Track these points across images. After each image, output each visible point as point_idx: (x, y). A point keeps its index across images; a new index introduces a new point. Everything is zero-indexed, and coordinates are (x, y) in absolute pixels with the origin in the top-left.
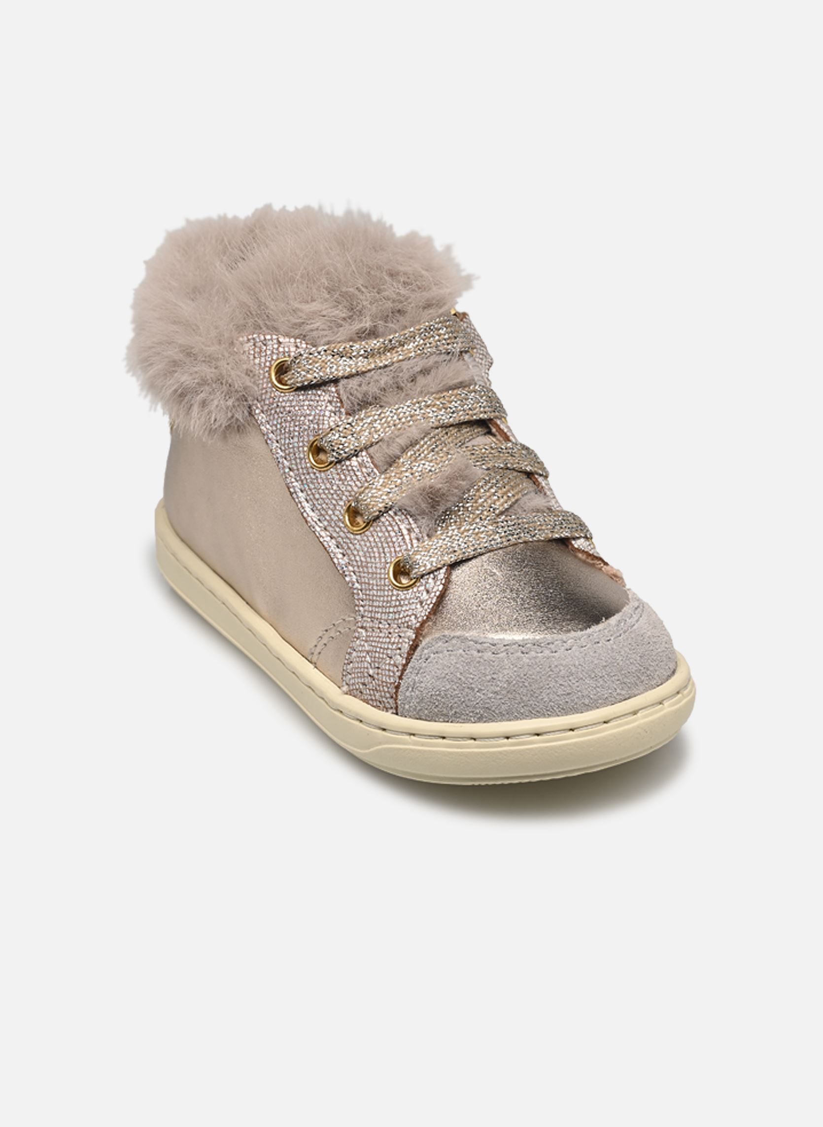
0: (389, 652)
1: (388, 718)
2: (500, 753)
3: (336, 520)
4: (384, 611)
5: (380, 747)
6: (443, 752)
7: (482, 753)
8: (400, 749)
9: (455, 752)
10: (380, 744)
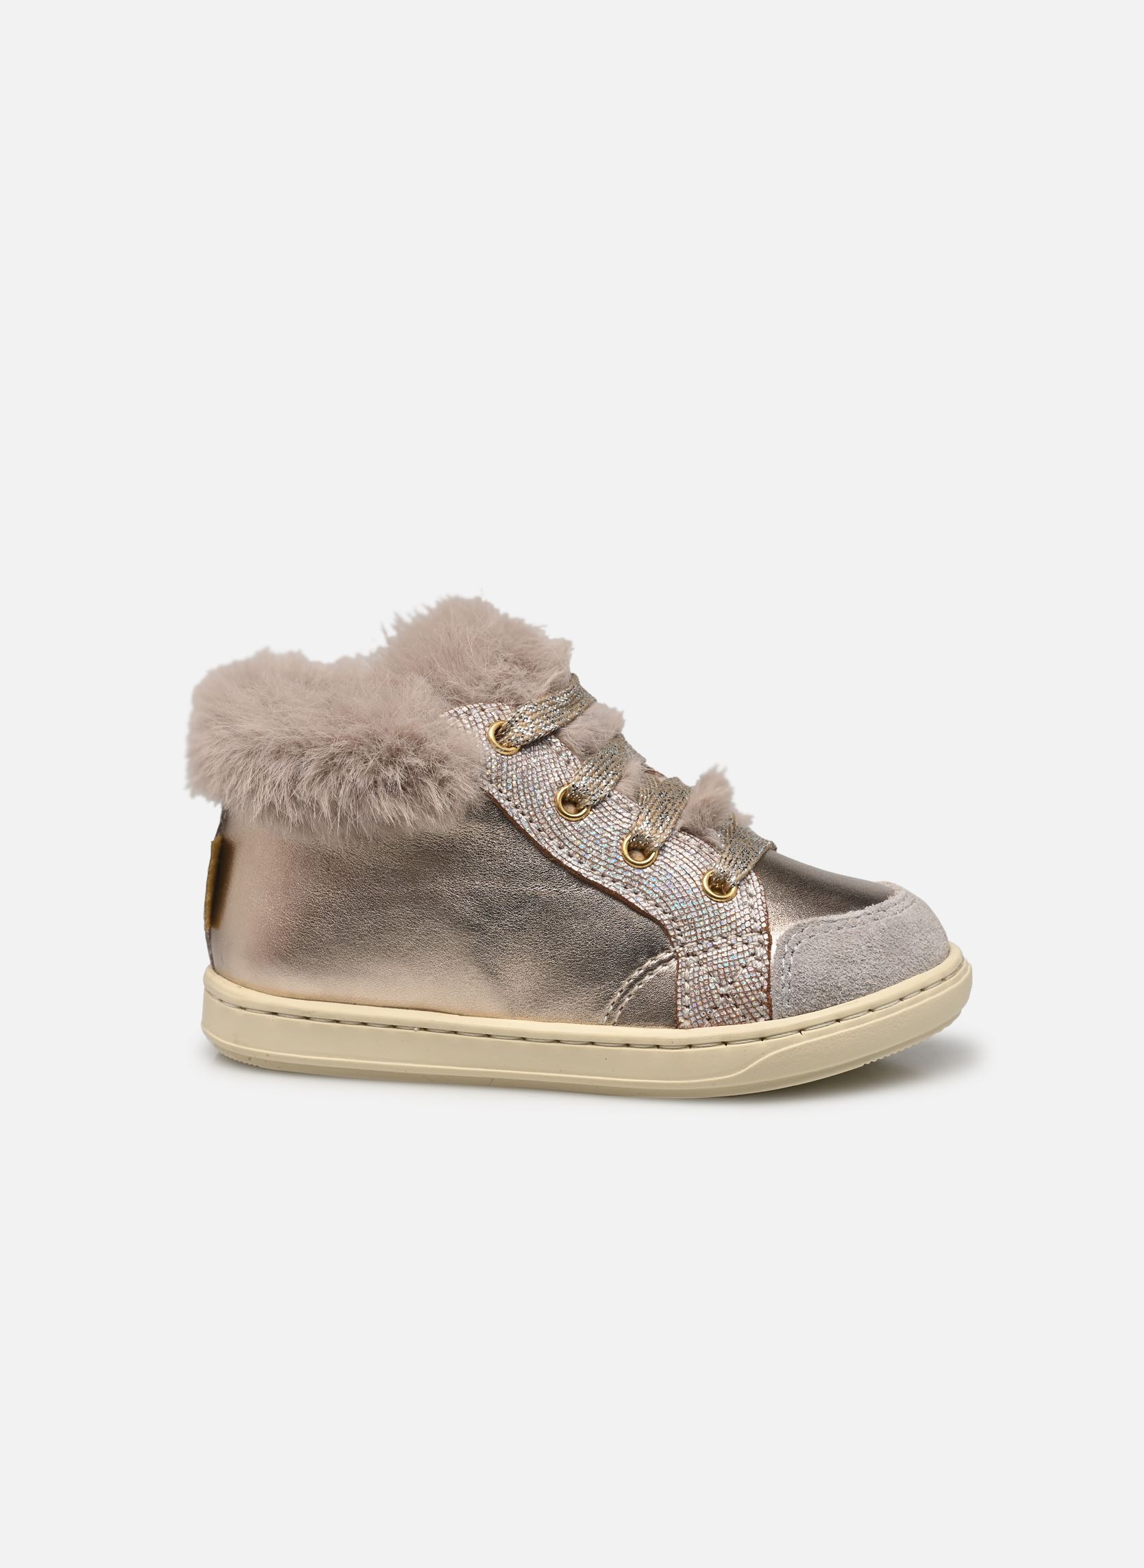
0: (742, 961)
1: (763, 1026)
2: (901, 1015)
3: (615, 862)
4: (714, 928)
5: (766, 1057)
6: (846, 1033)
7: (885, 1021)
8: (794, 1048)
9: (858, 1029)
10: (764, 1054)
